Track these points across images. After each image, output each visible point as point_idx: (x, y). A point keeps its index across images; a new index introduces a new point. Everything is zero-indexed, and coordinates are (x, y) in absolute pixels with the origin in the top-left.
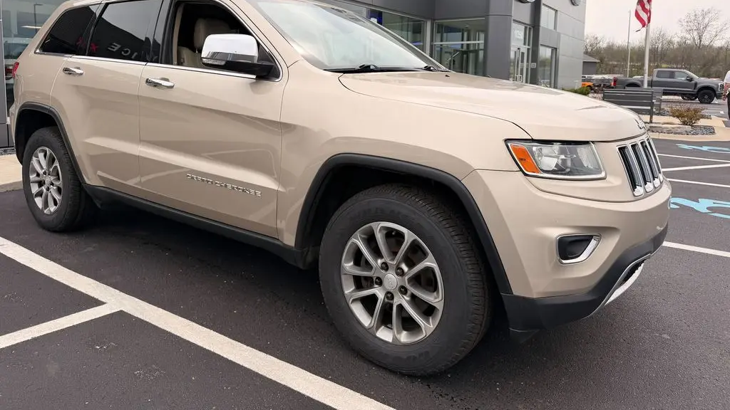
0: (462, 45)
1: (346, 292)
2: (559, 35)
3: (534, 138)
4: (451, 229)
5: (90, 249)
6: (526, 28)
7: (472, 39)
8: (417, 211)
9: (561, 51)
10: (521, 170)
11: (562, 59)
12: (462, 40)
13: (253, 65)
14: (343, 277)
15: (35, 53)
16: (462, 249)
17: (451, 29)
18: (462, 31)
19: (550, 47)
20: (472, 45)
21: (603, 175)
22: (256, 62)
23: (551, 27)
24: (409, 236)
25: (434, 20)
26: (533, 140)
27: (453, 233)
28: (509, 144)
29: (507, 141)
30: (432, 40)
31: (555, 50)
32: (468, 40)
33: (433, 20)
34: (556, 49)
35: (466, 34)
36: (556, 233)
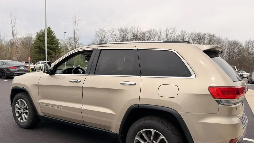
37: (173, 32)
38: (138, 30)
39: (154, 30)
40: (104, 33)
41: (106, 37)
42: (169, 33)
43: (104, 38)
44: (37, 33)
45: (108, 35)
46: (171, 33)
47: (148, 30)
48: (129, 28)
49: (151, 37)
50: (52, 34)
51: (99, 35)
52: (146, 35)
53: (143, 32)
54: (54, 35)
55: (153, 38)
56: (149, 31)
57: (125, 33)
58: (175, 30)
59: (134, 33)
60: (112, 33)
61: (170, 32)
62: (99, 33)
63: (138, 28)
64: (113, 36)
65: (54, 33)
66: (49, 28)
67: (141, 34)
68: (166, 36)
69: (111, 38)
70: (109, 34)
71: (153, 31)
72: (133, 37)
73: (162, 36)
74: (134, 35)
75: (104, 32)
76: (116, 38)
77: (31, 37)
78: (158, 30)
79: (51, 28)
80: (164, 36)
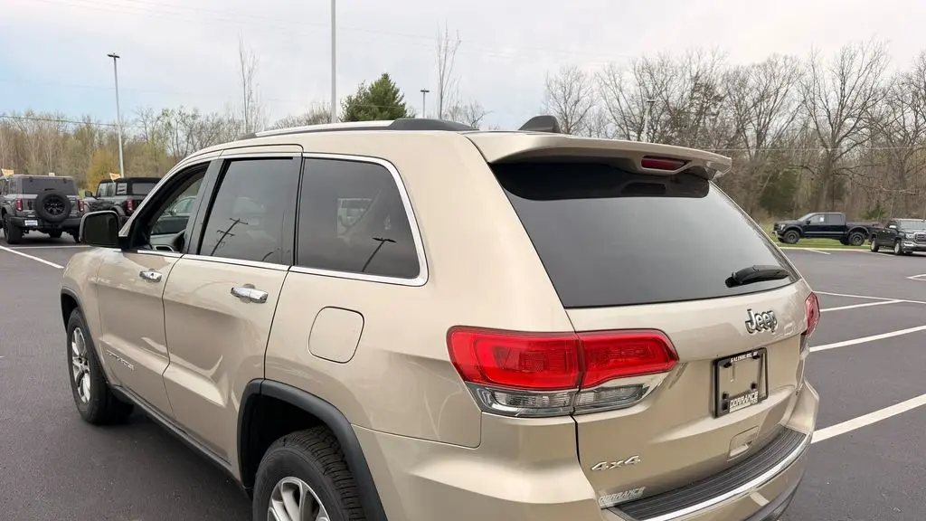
37: (871, 65)
38: (716, 65)
39: (786, 58)
40: (576, 85)
41: (585, 100)
42: (855, 69)
43: (576, 103)
44: (350, 98)
45: (592, 92)
46: (863, 69)
47: (760, 60)
48: (677, 58)
49: (772, 89)
50: (394, 99)
51: (560, 92)
52: (752, 81)
53: (737, 73)
54: (401, 103)
55: (782, 91)
56: (765, 65)
57: (661, 77)
58: (884, 57)
59: (697, 77)
60: (608, 82)
61: (860, 62)
62: (558, 86)
63: (714, 56)
64: (611, 96)
65: (400, 94)
66: (386, 76)
67: (727, 78)
68: (838, 83)
69: (604, 101)
70: (595, 86)
71: (781, 63)
72: (693, 90)
73: (821, 82)
74: (696, 84)
75: (577, 79)
76: (622, 101)
77: (329, 112)
78: (804, 58)
79: (392, 79)
80: (829, 83)
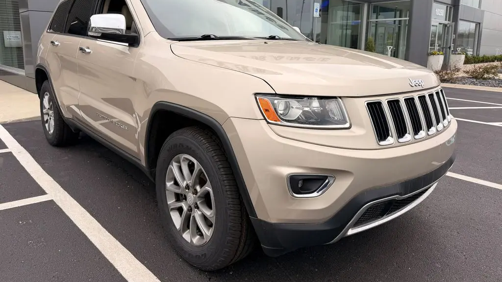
0: (395, 21)
1: (168, 203)
2: (483, 12)
3: (277, 93)
4: (219, 163)
5: (66, 158)
6: (447, 7)
7: (403, 16)
8: (200, 148)
9: (484, 25)
10: (265, 119)
11: (485, 31)
12: (395, 17)
13: (122, 36)
14: (167, 192)
15: (47, 32)
16: (225, 179)
17: (384, 10)
18: (395, 10)
19: (475, 22)
20: (403, 21)
21: (347, 125)
22: (124, 33)
23: (477, 7)
24: (197, 166)
25: (371, 2)
26: (276, 95)
27: (221, 166)
28: (258, 98)
29: (256, 94)
30: (368, 18)
31: (478, 24)
32: (400, 17)
33: (369, 3)
34: (480, 23)
35: (398, 13)
36: (287, 171)
